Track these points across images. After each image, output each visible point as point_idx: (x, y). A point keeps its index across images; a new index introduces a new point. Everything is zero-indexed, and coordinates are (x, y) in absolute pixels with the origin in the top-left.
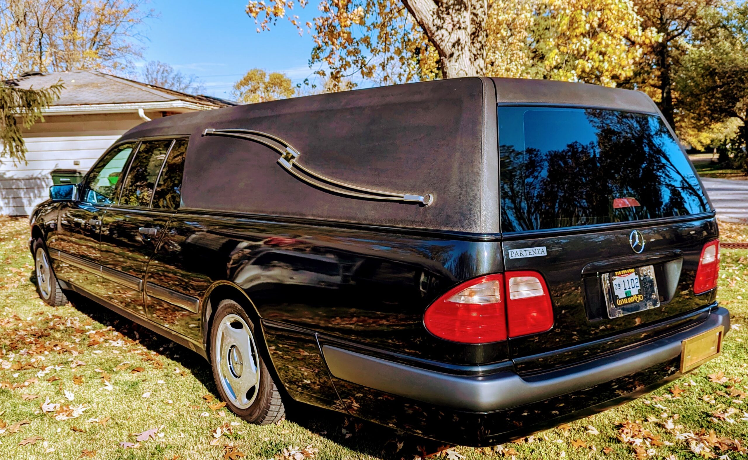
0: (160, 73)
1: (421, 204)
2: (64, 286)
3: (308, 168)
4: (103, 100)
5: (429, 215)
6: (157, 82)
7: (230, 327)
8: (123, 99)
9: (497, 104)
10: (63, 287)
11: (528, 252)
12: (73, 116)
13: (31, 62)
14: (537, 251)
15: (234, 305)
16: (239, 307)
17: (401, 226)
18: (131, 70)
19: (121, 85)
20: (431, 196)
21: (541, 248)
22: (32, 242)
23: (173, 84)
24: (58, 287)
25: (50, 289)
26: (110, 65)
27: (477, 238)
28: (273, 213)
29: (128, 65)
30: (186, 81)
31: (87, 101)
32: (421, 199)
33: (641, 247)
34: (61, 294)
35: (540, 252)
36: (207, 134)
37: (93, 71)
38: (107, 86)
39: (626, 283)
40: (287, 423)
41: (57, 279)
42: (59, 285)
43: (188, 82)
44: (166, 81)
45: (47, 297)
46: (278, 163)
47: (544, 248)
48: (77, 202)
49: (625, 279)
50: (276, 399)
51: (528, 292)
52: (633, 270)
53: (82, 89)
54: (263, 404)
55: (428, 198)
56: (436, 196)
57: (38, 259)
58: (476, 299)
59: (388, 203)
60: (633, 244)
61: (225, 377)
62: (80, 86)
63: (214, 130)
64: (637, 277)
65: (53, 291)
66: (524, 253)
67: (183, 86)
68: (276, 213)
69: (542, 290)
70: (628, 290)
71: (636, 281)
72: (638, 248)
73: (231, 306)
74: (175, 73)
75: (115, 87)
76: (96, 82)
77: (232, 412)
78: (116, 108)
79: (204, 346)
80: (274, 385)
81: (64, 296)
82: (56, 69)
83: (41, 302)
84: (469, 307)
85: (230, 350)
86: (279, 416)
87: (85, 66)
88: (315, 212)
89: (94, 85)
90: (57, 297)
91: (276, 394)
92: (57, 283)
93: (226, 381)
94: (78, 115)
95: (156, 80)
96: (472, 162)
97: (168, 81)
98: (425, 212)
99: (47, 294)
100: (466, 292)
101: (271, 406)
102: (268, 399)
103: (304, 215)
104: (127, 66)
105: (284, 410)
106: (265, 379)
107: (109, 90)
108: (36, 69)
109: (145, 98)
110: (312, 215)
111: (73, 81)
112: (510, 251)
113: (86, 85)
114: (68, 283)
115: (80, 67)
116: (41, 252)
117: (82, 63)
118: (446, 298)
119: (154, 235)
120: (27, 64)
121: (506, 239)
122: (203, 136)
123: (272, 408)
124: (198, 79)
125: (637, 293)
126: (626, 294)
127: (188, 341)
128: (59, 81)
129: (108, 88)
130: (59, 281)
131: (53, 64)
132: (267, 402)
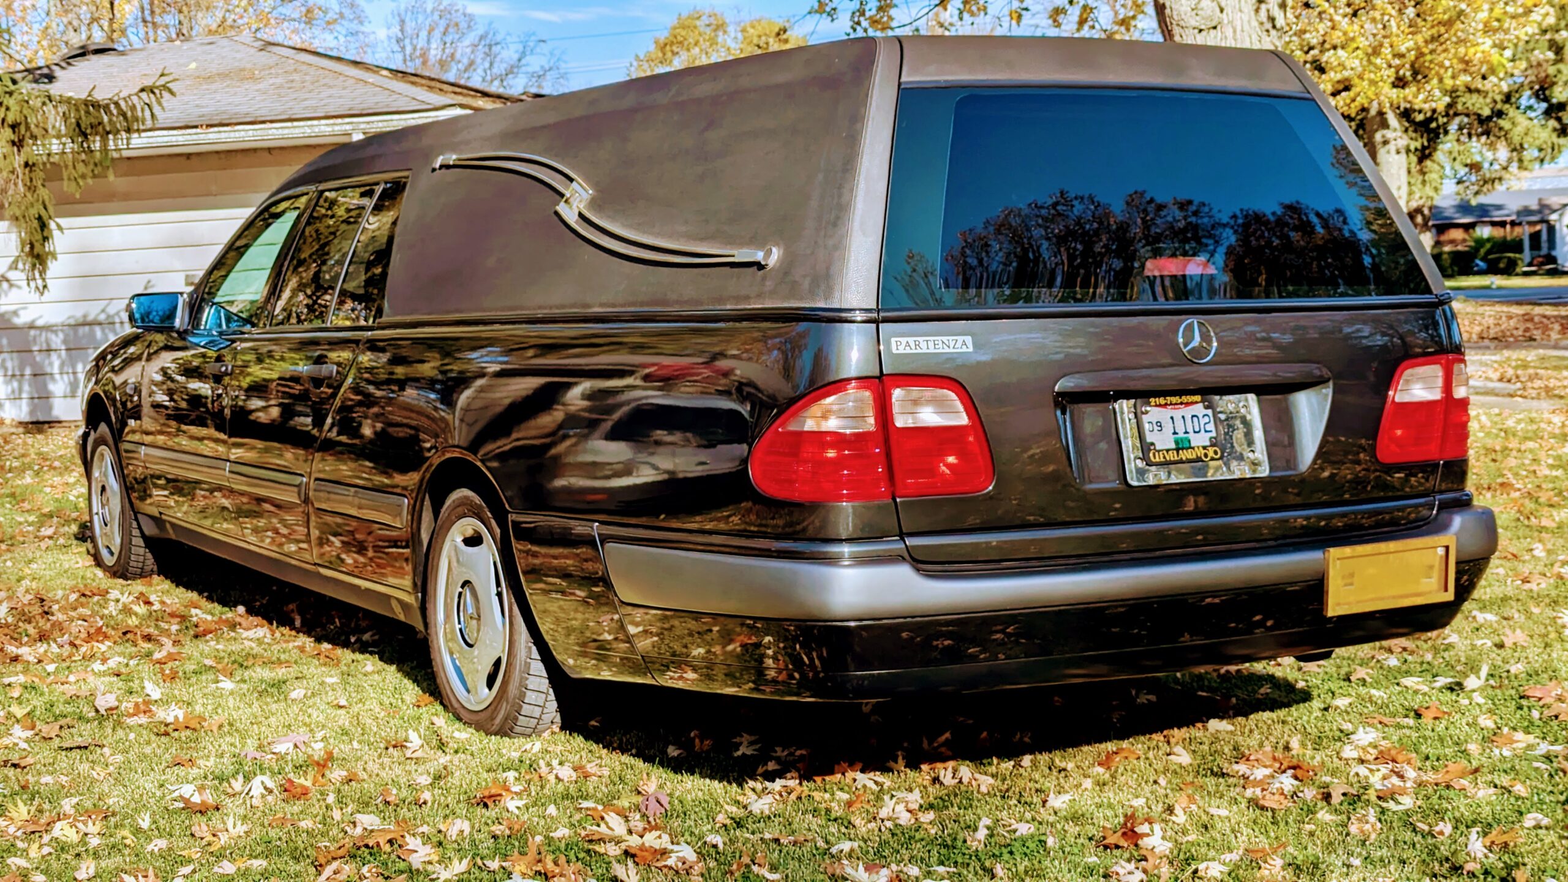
0: (437, 34)
1: (760, 266)
2: (150, 530)
3: (601, 218)
4: (263, 113)
5: (768, 283)
6: (424, 63)
7: (462, 545)
8: (315, 108)
9: (899, 84)
10: (147, 532)
11: (931, 344)
12: (189, 156)
13: (86, 17)
14: (952, 345)
15: (466, 498)
16: (477, 499)
17: (729, 307)
18: (354, 26)
19: (312, 71)
20: (774, 250)
21: (960, 339)
22: (85, 436)
23: (472, 63)
24: (136, 532)
25: (118, 540)
26: (296, 15)
27: (836, 317)
28: (540, 308)
29: (347, 12)
30: (508, 54)
31: (224, 118)
32: (759, 256)
33: (1209, 351)
34: (142, 551)
35: (959, 345)
36: (441, 167)
37: (246, 36)
38: (277, 75)
39: (1179, 424)
40: (562, 736)
41: (136, 513)
42: (140, 528)
43: (516, 56)
44: (452, 55)
45: (109, 561)
46: (556, 213)
47: (969, 340)
48: (186, 331)
49: (1178, 413)
50: (538, 679)
51: (935, 416)
52: (1198, 398)
53: (213, 87)
54: (513, 690)
55: (769, 253)
56: (781, 252)
57: (96, 474)
58: (832, 424)
59: (713, 269)
60: (1186, 345)
61: (451, 654)
62: (209, 79)
63: (454, 157)
64: (1209, 412)
65: (126, 545)
66: (923, 345)
67: (499, 68)
68: (545, 308)
69: (964, 415)
70: (1181, 435)
71: (1206, 419)
72: (1199, 352)
73: (464, 502)
74: (481, 31)
75: (296, 77)
76: (249, 66)
77: (459, 719)
78: (297, 132)
79: (416, 598)
80: (534, 648)
81: (149, 556)
82: (151, 34)
83: (99, 573)
84: (821, 438)
85: (460, 594)
86: (547, 718)
87: (229, 22)
88: (604, 299)
89: (242, 75)
90: (133, 557)
91: (538, 667)
92: (135, 524)
93: (453, 661)
94: (199, 154)
95: (424, 55)
96: (840, 187)
97: (458, 56)
98: (764, 279)
99: (112, 554)
100: (816, 409)
101: (529, 693)
102: (522, 678)
103: (588, 306)
104: (341, 15)
105: (555, 704)
106: (516, 637)
107: (281, 87)
108: (99, 37)
109: (370, 104)
110: (601, 305)
111: (193, 65)
112: (893, 340)
113: (224, 76)
114: (158, 521)
115: (214, 27)
116: (102, 455)
117: (219, 15)
118: (782, 425)
119: (330, 377)
120: (75, 23)
121: (886, 320)
122: (434, 170)
123: (530, 697)
124: (545, 48)
125: (1208, 443)
126: (1177, 442)
127: (389, 597)
128: (162, 75)
129: (279, 81)
130: (139, 516)
131: (144, 21)
132: (521, 685)
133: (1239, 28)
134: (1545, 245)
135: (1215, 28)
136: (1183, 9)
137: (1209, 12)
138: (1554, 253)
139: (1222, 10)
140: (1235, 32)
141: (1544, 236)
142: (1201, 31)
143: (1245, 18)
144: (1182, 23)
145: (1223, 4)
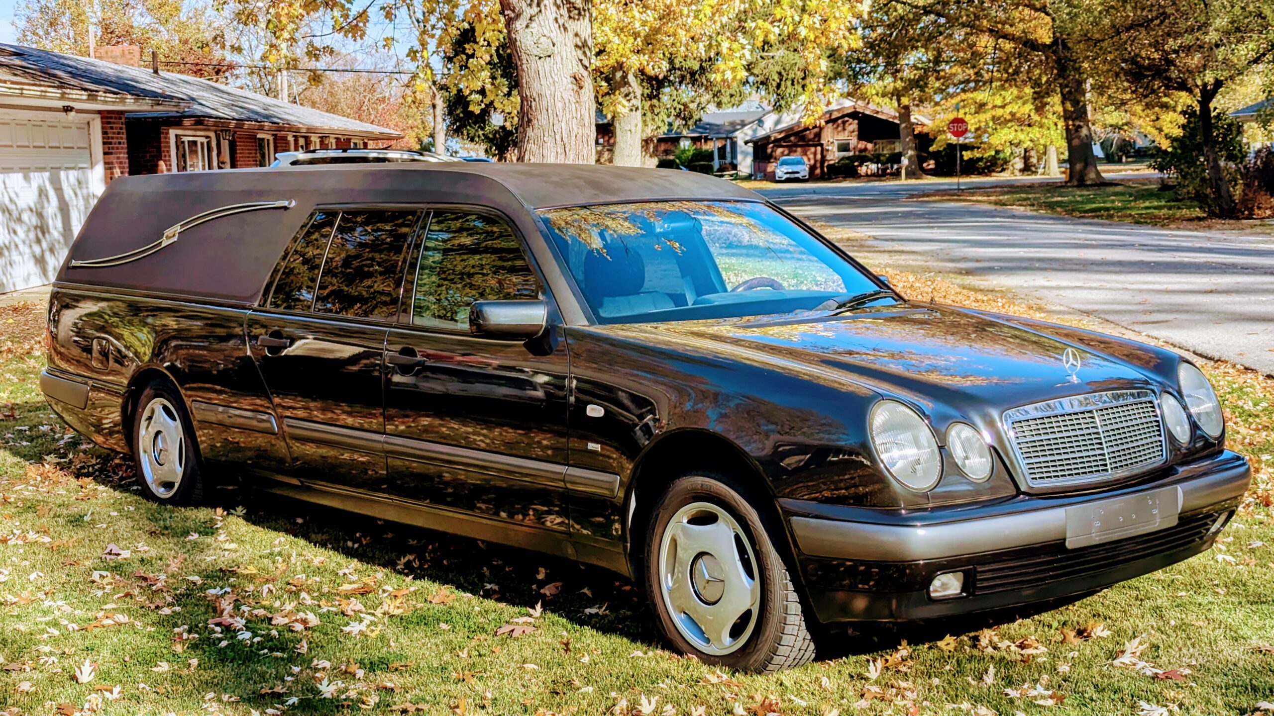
133: (565, 57)
134: (728, 155)
135: (549, 56)
136: (528, 43)
137: (546, 46)
138: (735, 162)
139: (554, 45)
140: (562, 59)
141: (728, 149)
142: (540, 58)
143: (569, 50)
144: (528, 52)
145: (555, 41)
